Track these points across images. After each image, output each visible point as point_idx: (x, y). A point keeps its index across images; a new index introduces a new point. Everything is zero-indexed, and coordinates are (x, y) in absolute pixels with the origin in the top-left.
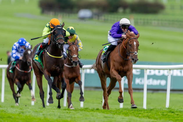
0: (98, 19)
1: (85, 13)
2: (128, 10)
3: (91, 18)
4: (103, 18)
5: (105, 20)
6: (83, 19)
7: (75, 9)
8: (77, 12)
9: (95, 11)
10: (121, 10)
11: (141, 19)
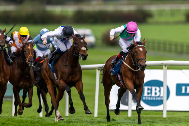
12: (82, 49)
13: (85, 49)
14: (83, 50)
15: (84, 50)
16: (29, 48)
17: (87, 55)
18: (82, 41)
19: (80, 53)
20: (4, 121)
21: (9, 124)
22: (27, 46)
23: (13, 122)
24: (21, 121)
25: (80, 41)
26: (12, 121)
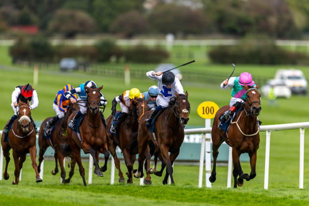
0: (85, 70)
1: (67, 63)
2: (122, 59)
3: (76, 69)
4: (90, 69)
5: (93, 71)
6: (64, 70)
7: (56, 58)
8: (59, 61)
9: (81, 59)
10: (113, 59)
11: (138, 71)
12: (183, 111)
13: (187, 111)
14: (183, 113)
15: (186, 113)
16: (143, 105)
17: (188, 119)
18: (184, 101)
19: (180, 115)
20: (216, 194)
21: (222, 197)
22: (140, 103)
23: (228, 195)
24: (239, 194)
25: (182, 101)
26: (226, 194)
